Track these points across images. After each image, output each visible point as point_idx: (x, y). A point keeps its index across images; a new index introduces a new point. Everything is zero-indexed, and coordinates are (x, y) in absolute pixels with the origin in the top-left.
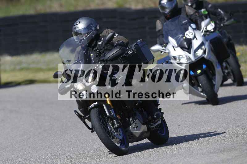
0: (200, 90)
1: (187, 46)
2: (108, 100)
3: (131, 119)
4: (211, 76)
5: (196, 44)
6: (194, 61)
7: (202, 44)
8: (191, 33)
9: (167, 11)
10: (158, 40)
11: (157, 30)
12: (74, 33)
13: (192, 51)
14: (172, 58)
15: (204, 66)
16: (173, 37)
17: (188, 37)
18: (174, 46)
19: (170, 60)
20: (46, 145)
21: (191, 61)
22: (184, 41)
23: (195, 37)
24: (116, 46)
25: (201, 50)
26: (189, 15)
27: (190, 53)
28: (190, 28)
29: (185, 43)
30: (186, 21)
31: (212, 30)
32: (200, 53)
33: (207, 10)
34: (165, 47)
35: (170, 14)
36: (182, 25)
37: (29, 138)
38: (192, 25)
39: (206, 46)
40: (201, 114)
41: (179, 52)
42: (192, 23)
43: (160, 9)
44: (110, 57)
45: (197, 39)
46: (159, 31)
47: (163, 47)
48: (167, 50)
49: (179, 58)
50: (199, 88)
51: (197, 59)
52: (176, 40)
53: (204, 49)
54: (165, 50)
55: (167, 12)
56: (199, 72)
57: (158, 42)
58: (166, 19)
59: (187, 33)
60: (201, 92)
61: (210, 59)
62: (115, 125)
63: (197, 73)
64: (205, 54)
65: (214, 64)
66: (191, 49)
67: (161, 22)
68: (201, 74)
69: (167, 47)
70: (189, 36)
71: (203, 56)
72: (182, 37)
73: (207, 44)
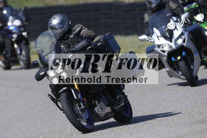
0: (180, 73)
1: (169, 36)
2: (75, 84)
3: (97, 102)
4: (189, 62)
5: (176, 34)
6: (175, 49)
7: (182, 34)
8: (173, 25)
9: (154, 5)
10: (146, 30)
11: (145, 22)
12: (50, 28)
13: (173, 40)
14: (156, 46)
15: (184, 53)
16: (157, 28)
17: (169, 28)
18: (158, 36)
19: (155, 48)
20: (53, 116)
21: (172, 49)
22: (166, 32)
23: (176, 28)
24: (84, 39)
25: (181, 39)
26: (173, 9)
27: (171, 42)
28: (171, 20)
29: (167, 34)
30: (170, 14)
31: (202, 21)
32: (180, 41)
33: (198, 4)
34: (151, 36)
35: (156, 8)
36: (166, 18)
37: (39, 111)
38: (173, 18)
39: (186, 36)
40: (183, 91)
41: (162, 41)
42: (173, 16)
43: (147, 4)
44: (78, 49)
45: (177, 30)
46: (147, 22)
47: (149, 37)
48: (152, 39)
49: (162, 46)
50: (179, 72)
51: (177, 47)
52: (160, 31)
53: (184, 38)
54: (151, 39)
55: (153, 7)
56: (179, 58)
57: (146, 32)
58: (152, 13)
59: (169, 24)
60: (182, 75)
61: (189, 47)
62: (82, 107)
63: (177, 59)
64: (185, 43)
65: (193, 51)
66: (172, 38)
67: (148, 15)
68: (181, 60)
69: (152, 37)
70: (171, 28)
71: (183, 44)
72: (165, 28)
73: (186, 34)
